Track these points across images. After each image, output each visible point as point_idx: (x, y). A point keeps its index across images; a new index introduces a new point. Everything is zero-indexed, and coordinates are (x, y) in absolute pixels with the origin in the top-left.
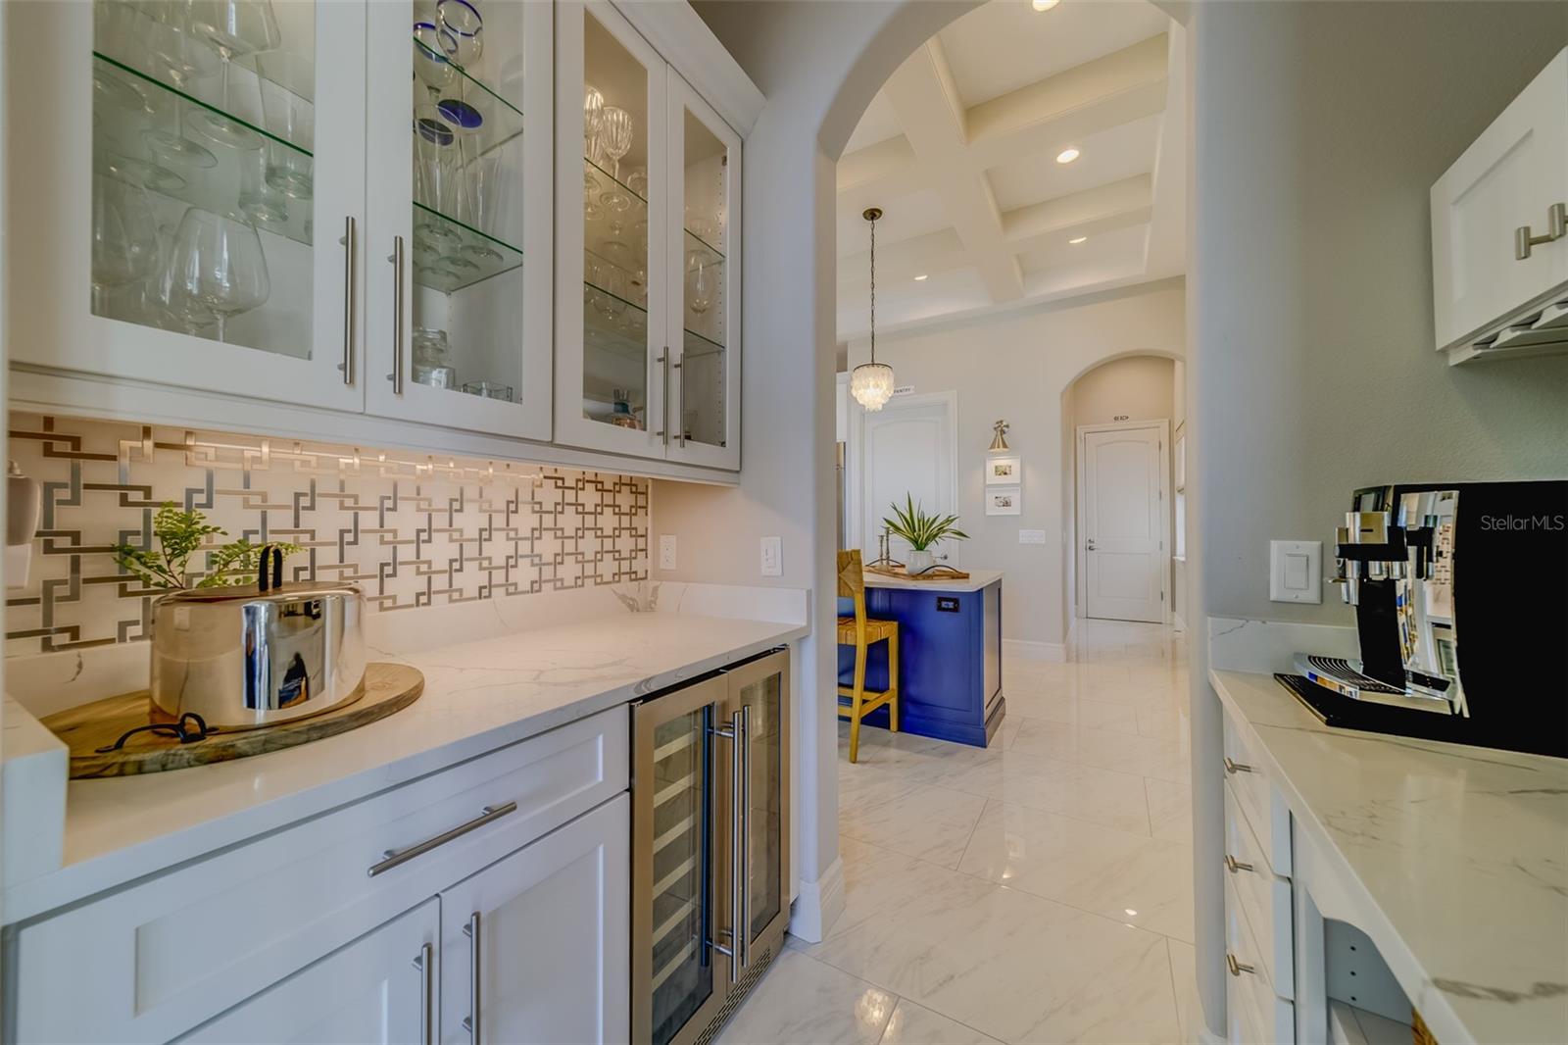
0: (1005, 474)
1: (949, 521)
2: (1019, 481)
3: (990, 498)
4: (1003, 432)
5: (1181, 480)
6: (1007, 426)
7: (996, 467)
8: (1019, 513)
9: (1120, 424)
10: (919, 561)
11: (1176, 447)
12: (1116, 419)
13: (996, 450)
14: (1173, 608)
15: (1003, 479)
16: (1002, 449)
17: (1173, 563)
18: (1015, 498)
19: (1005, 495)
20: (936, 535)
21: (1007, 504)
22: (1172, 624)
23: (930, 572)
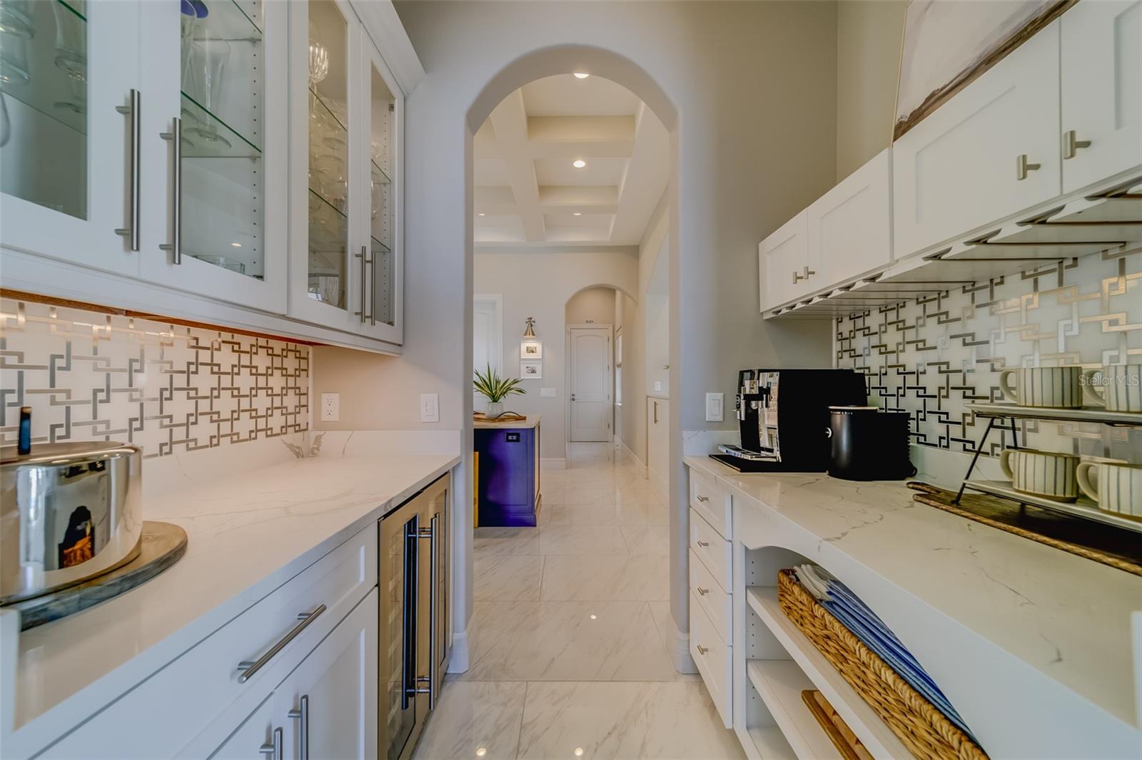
0: (533, 352)
1: (515, 382)
2: (541, 357)
3: (523, 368)
4: (532, 325)
5: (619, 360)
6: (534, 322)
7: (527, 348)
8: (541, 377)
9: (589, 325)
10: (495, 410)
11: (616, 341)
12: (587, 322)
13: (528, 336)
14: (614, 433)
15: (531, 356)
16: (531, 336)
17: (614, 406)
18: (538, 368)
19: (531, 366)
20: (505, 393)
21: (533, 372)
22: (613, 442)
23: (502, 417)
